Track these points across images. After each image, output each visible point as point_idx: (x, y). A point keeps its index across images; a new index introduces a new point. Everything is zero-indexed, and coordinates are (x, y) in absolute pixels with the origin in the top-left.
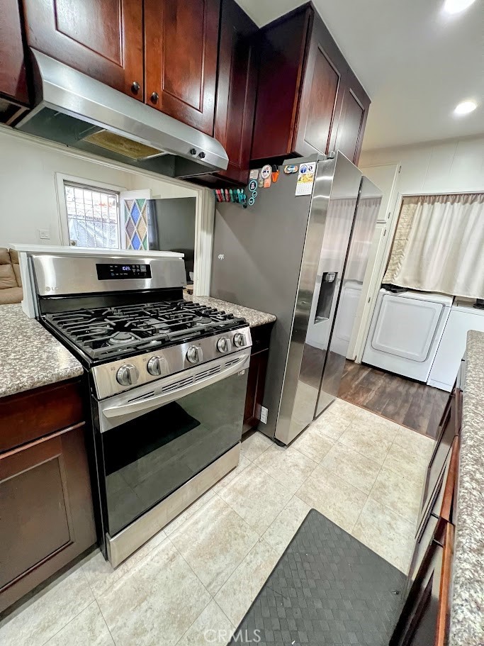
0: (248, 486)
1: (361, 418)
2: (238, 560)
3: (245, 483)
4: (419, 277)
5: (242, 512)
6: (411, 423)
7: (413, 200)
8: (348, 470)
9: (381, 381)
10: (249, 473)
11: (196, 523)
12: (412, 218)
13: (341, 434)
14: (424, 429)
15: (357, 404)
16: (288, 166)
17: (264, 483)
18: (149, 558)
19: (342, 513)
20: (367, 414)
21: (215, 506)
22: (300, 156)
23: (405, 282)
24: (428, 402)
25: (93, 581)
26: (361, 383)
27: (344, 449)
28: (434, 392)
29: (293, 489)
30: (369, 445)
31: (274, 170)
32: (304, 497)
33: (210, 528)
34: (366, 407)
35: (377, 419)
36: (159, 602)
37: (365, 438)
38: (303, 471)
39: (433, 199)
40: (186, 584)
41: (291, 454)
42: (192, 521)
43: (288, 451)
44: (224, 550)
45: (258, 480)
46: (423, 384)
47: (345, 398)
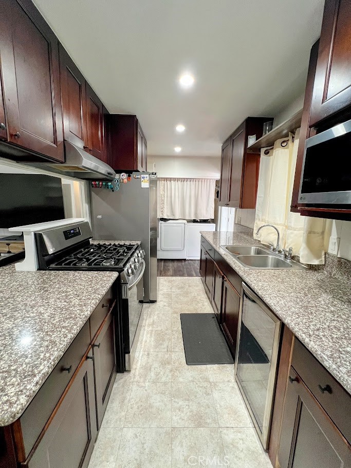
0: (153, 321)
1: (174, 280)
2: (170, 340)
3: (152, 321)
4: (173, 213)
5: (159, 328)
6: (190, 275)
7: (163, 179)
8: (182, 298)
9: (171, 264)
10: (150, 317)
11: (146, 341)
12: (164, 187)
13: (171, 288)
14: (195, 275)
15: (168, 276)
16: (134, 175)
17: (158, 317)
18: (140, 361)
19: (190, 309)
20: (174, 278)
21: (148, 333)
22: (139, 171)
23: (168, 216)
24: (190, 266)
25: (125, 381)
26: (164, 268)
27: (176, 293)
28: (190, 261)
29: (170, 312)
30: (182, 288)
31: (129, 176)
32: (175, 313)
33: (153, 339)
34: (172, 276)
35: (179, 278)
36: (156, 365)
37: (180, 286)
38: (168, 306)
39: (170, 179)
40: (160, 356)
41: (160, 303)
42: (143, 343)
43: (158, 303)
44: (164, 340)
45: (155, 317)
46: (185, 260)
47: (162, 276)
